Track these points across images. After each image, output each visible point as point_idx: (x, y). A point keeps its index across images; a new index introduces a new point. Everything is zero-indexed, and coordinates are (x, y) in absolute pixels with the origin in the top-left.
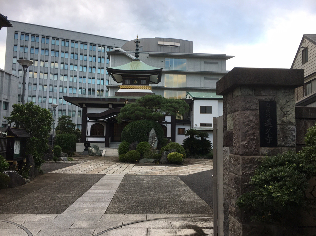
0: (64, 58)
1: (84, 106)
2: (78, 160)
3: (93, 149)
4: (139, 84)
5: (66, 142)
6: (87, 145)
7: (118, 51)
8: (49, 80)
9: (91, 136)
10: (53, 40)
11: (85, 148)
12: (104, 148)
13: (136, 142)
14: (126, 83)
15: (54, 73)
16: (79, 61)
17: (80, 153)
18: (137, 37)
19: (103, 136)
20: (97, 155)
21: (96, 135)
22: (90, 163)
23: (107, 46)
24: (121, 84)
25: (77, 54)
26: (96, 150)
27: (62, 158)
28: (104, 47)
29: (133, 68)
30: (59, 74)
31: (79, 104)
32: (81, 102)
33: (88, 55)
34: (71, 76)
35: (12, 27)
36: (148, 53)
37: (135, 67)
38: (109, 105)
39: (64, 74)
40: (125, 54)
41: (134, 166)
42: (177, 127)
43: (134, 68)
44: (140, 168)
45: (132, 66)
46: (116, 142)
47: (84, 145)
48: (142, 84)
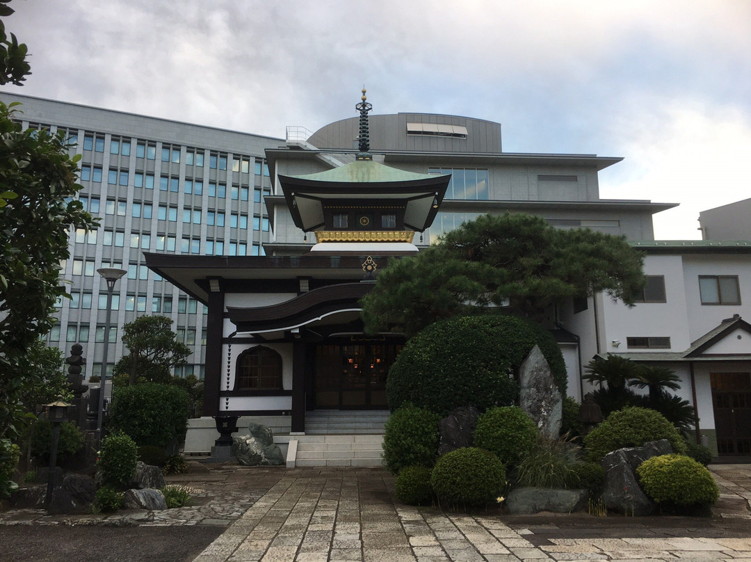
0: (144, 188)
1: (215, 287)
3: (253, 440)
4: (376, 226)
5: (151, 416)
6: (225, 425)
7: (299, 148)
8: (99, 248)
9: (237, 392)
10: (115, 142)
11: (218, 435)
12: (287, 434)
13: (471, 409)
14: (335, 227)
15: (115, 229)
16: (181, 195)
17: (200, 454)
18: (364, 92)
19: (280, 392)
20: (266, 463)
23: (256, 158)
25: (176, 178)
26: (263, 443)
27: (139, 494)
28: (248, 161)
30: (128, 231)
33: (206, 181)
34: (160, 235)
36: (383, 153)
37: (363, 175)
38: (301, 281)
39: (141, 231)
40: (318, 156)
45: (355, 173)
47: (215, 425)
48: (384, 225)
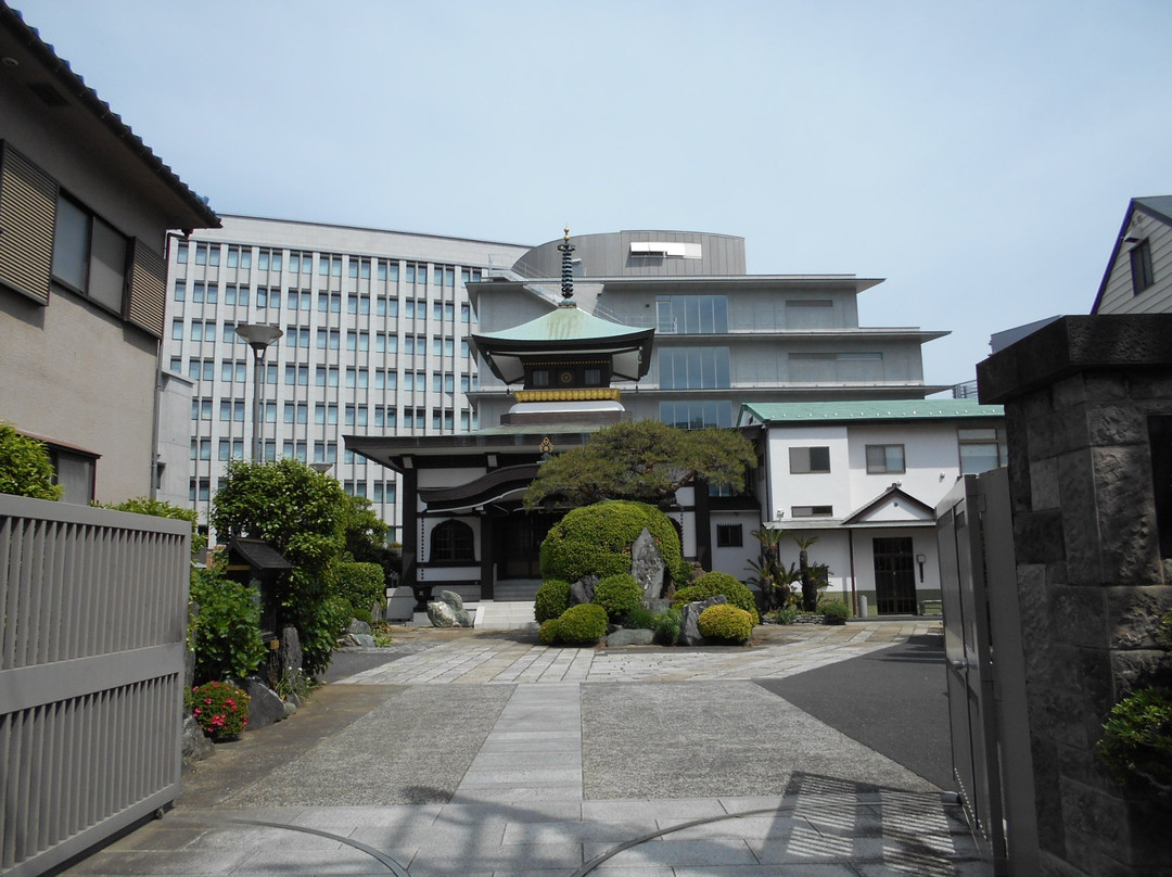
1: (408, 464)
2: (404, 644)
3: (445, 606)
4: (579, 383)
6: (421, 593)
7: (503, 280)
9: (431, 564)
11: (415, 603)
12: (477, 601)
13: (593, 577)
14: (535, 384)
18: (567, 232)
19: (473, 564)
20: (456, 626)
21: (450, 557)
22: (449, 652)
23: (463, 266)
24: (520, 387)
26: (454, 609)
27: (356, 638)
29: (556, 333)
31: (391, 458)
32: (397, 452)
35: (221, 227)
36: (601, 282)
38: (489, 457)
41: (595, 655)
42: (715, 523)
43: (562, 333)
44: (616, 661)
46: (516, 582)
47: (412, 594)
48: (587, 382)
